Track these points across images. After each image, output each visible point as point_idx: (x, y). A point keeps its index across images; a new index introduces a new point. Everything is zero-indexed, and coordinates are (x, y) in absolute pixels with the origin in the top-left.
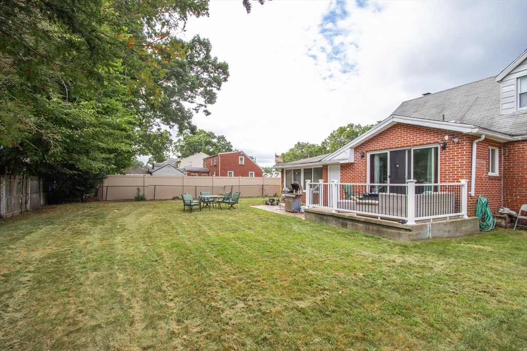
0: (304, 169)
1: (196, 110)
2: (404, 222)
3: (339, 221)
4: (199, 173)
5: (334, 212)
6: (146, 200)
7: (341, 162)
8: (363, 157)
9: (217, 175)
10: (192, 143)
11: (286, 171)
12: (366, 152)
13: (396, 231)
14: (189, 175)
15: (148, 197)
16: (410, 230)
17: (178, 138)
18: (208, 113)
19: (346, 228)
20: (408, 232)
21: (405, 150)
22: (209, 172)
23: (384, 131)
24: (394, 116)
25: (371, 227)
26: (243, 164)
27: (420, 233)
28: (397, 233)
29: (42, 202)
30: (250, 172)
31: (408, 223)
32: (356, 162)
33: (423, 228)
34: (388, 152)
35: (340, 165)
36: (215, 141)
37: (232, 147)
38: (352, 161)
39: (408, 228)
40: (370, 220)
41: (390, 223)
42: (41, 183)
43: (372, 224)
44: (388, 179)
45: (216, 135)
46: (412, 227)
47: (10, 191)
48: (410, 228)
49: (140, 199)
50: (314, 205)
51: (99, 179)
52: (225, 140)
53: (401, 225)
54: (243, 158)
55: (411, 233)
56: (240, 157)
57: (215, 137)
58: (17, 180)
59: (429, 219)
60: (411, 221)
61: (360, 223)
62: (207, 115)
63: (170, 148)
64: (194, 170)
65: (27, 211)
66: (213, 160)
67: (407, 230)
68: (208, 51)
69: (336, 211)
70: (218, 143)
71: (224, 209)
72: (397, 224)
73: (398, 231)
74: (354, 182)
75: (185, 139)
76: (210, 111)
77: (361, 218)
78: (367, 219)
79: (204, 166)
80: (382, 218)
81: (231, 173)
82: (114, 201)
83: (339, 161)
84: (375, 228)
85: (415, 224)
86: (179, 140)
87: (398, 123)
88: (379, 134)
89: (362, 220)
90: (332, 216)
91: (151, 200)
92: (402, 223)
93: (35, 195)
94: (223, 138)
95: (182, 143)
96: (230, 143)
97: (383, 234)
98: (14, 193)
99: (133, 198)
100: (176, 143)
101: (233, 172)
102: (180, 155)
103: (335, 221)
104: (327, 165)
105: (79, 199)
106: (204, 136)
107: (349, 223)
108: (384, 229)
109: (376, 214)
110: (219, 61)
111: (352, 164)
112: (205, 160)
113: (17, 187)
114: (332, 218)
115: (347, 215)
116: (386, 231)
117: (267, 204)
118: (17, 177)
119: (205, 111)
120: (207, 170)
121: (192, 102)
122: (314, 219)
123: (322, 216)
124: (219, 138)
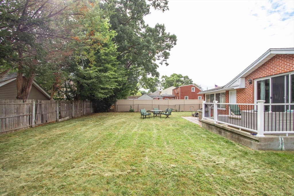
0: (216, 94)
1: (161, 64)
2: (255, 134)
3: (218, 130)
4: (170, 97)
5: (215, 123)
6: (134, 112)
7: (235, 88)
8: (251, 83)
9: (179, 99)
10: (169, 81)
11: (207, 95)
12: (254, 79)
13: (249, 140)
14: (164, 99)
15: (135, 110)
16: (258, 141)
17: (162, 79)
18: (167, 64)
19: (221, 135)
20: (257, 143)
21: (284, 75)
22: (175, 97)
23: (266, 62)
24: (271, 49)
25: (234, 136)
26: (194, 92)
27: (270, 144)
28: (250, 142)
29: (92, 112)
30: (198, 97)
31: (258, 135)
32: (246, 87)
33: (273, 140)
34: (270, 78)
35: (236, 91)
36: (182, 79)
37: (193, 82)
38: (243, 87)
39: (256, 139)
40: (233, 130)
41: (245, 134)
42: (92, 103)
43: (235, 133)
44: (270, 100)
45: (183, 76)
46: (260, 138)
47: (76, 107)
48: (257, 139)
49: (132, 111)
50: (206, 118)
51: (113, 102)
52: (188, 78)
53: (252, 136)
54: (194, 88)
55: (258, 143)
56: (192, 88)
57: (182, 77)
58: (79, 103)
59: (285, 134)
60: (261, 133)
61: (228, 132)
62: (167, 65)
63: (159, 85)
64: (167, 96)
65: (84, 115)
66: (177, 90)
67: (256, 140)
68: (163, 30)
69: (217, 122)
70: (185, 80)
71: (163, 118)
72: (249, 135)
73: (250, 141)
74: (245, 102)
75: (166, 79)
76: (168, 63)
77: (229, 129)
78: (232, 130)
79: (173, 94)
80: (242, 130)
81: (187, 97)
82: (120, 112)
83: (233, 88)
84: (237, 136)
85: (264, 136)
86: (163, 80)
87: (277, 54)
88: (263, 65)
89: (229, 130)
90: (214, 125)
91: (136, 112)
92: (253, 135)
93: (88, 109)
94: (187, 77)
95: (164, 82)
96: (191, 80)
97: (241, 142)
98: (78, 108)
99: (129, 111)
100: (161, 82)
101: (188, 97)
102: (164, 88)
103: (216, 129)
104: (229, 91)
105: (107, 111)
106: (176, 77)
107: (223, 131)
108: (242, 138)
109: (239, 127)
110: (170, 35)
111: (243, 89)
112: (173, 90)
113: (79, 105)
114: (213, 127)
115: (221, 125)
116: (243, 140)
117: (193, 116)
118: (79, 101)
119: (166, 63)
120: (174, 96)
121: (159, 60)
122: (206, 127)
123: (209, 125)
124: (185, 78)
